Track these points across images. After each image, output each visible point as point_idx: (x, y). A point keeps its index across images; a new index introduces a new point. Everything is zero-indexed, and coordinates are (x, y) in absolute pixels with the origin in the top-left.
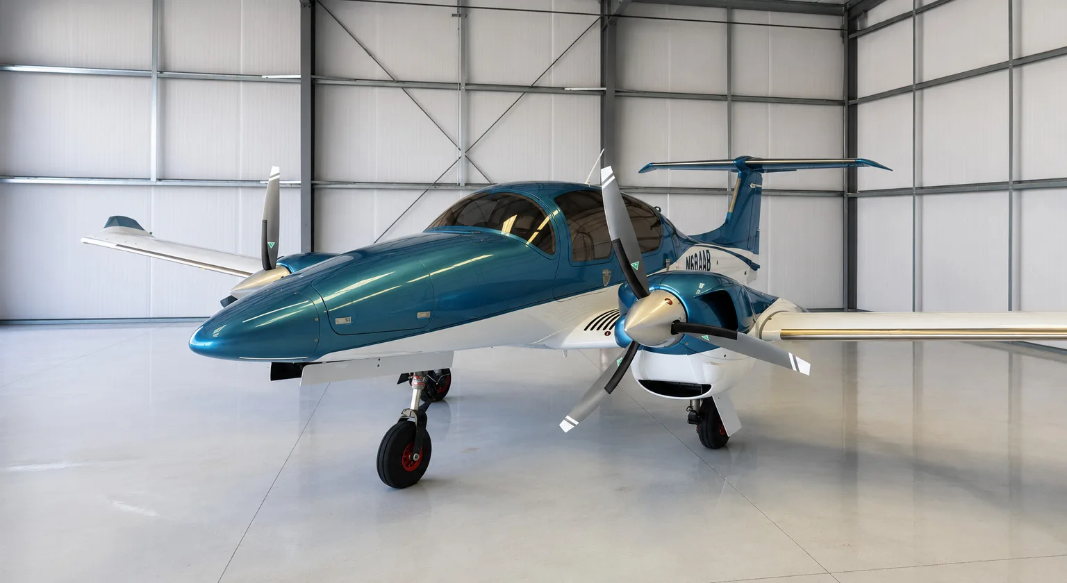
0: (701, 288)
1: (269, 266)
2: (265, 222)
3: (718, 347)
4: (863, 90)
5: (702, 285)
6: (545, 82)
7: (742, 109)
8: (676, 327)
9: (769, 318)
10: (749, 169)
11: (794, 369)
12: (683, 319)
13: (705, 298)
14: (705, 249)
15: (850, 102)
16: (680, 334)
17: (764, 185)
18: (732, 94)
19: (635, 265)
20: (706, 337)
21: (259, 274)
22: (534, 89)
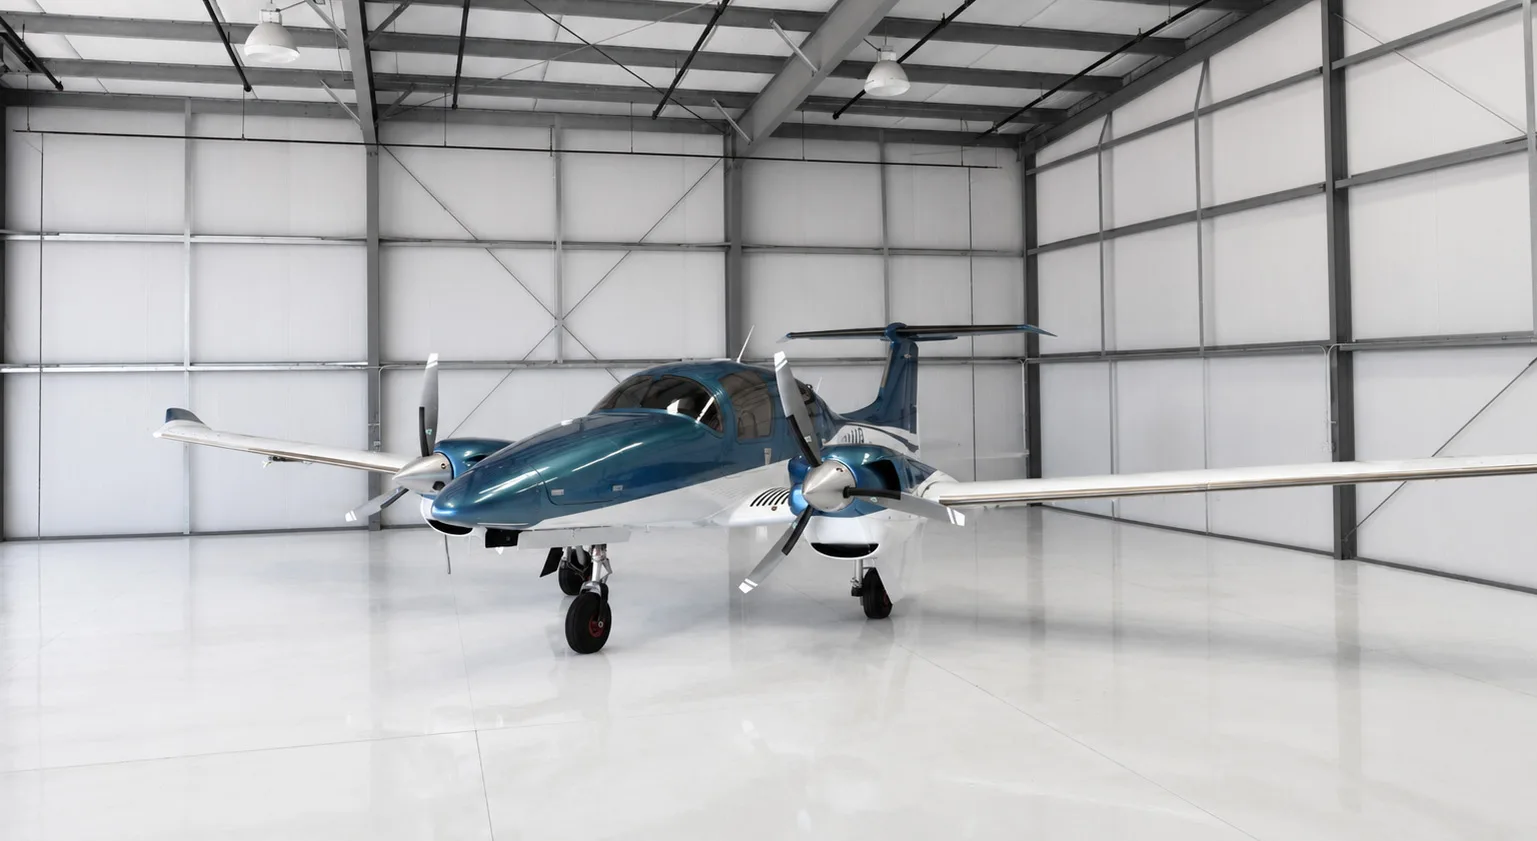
0: (867, 457)
1: (427, 452)
2: (422, 410)
3: (884, 509)
4: (1045, 236)
5: (867, 456)
6: (654, 238)
7: (902, 264)
8: (847, 492)
9: (927, 488)
10: (903, 337)
11: (953, 522)
12: (853, 485)
13: (870, 465)
14: (857, 428)
15: (1030, 251)
16: (852, 497)
17: (921, 353)
18: (890, 246)
19: (808, 439)
20: (874, 499)
21: (418, 461)
22: (642, 245)
